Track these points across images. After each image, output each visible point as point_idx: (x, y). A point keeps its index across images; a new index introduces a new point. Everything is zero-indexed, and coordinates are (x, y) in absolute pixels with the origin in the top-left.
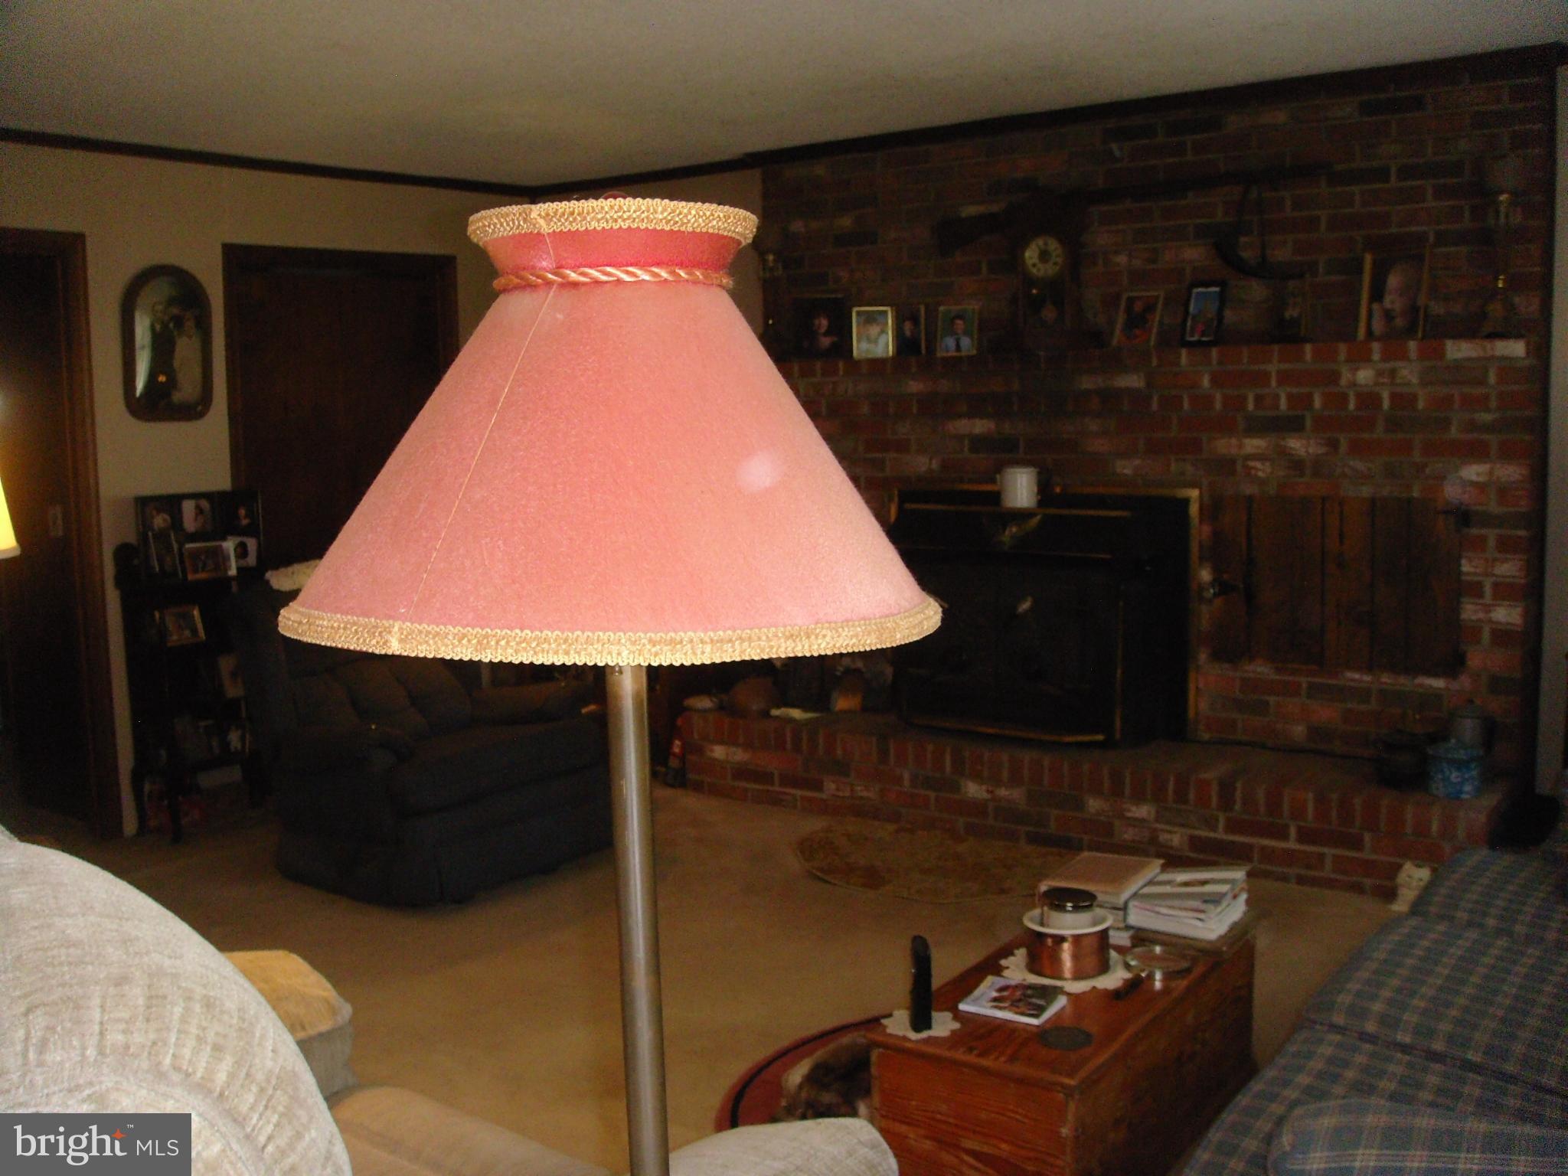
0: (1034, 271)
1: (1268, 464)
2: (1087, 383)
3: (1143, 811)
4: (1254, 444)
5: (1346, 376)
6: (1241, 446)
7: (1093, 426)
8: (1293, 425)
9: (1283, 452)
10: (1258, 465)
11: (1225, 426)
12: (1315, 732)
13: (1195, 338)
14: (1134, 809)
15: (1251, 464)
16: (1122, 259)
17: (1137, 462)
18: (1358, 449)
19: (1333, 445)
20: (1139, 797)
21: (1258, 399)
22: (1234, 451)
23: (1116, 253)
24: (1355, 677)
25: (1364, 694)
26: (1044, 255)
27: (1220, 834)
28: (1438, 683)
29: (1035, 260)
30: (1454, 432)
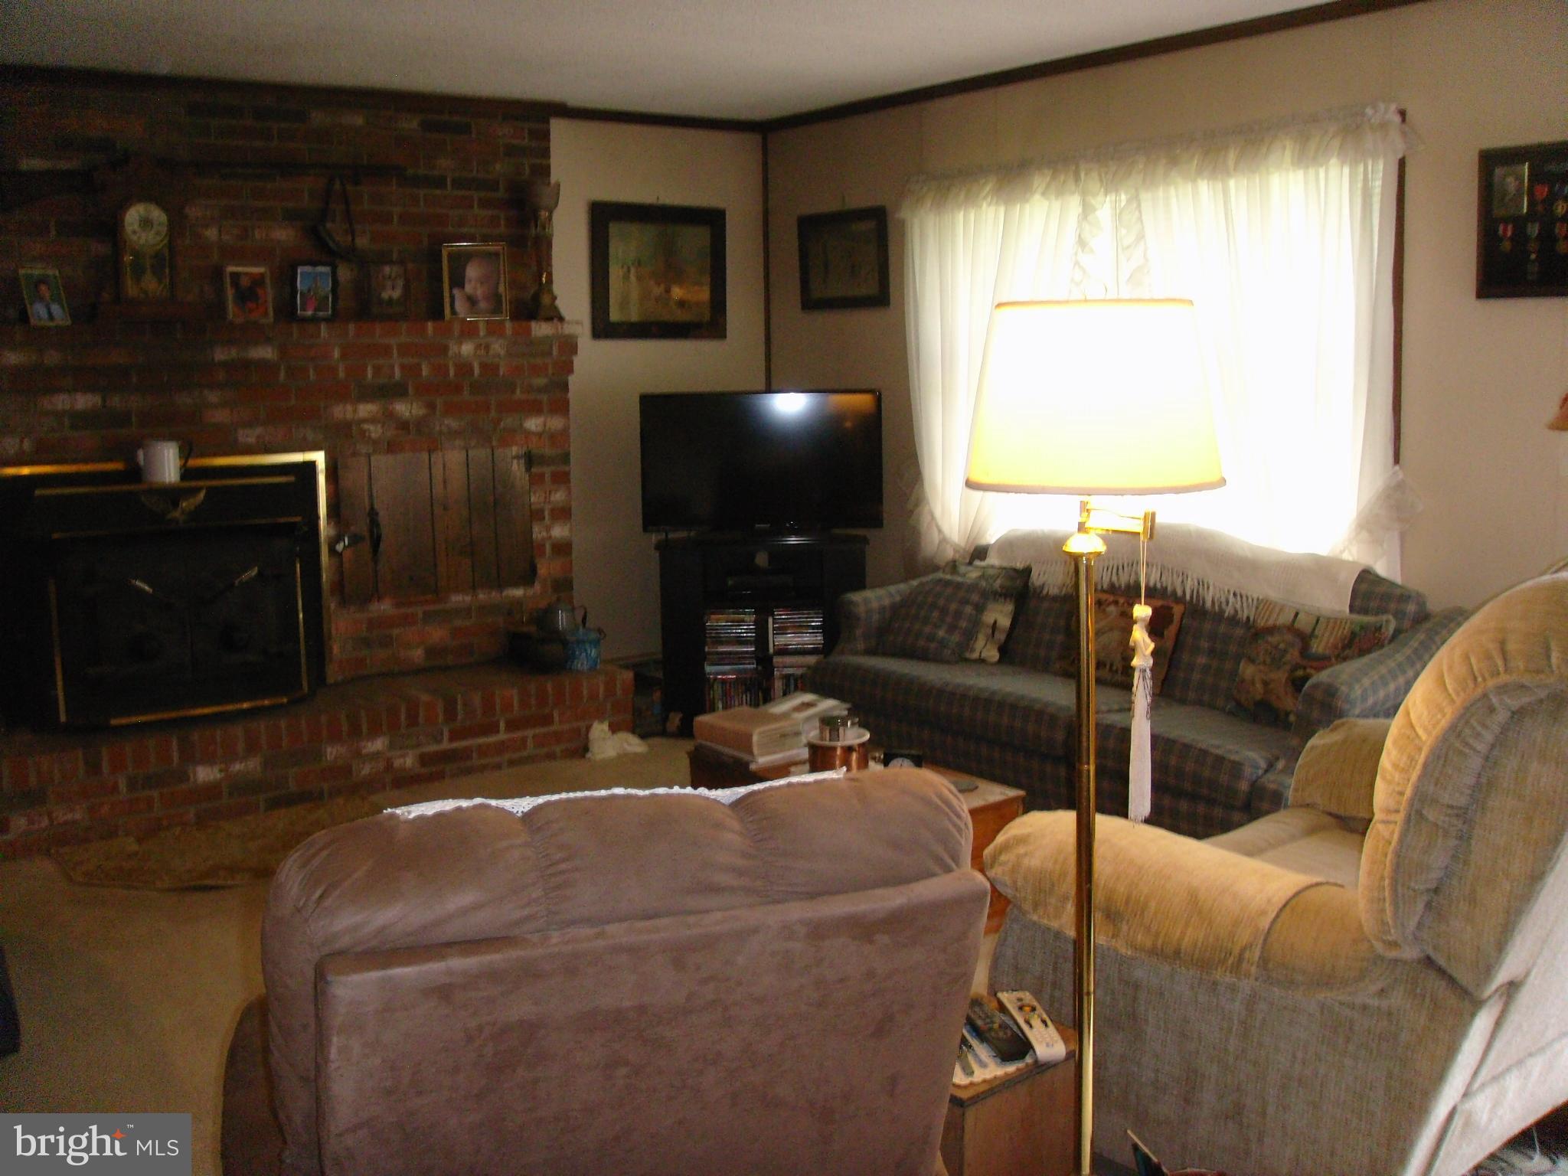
0: (135, 238)
1: (379, 426)
2: (220, 355)
3: (378, 745)
4: (366, 409)
5: (453, 348)
6: (355, 411)
7: (213, 397)
8: (398, 391)
9: (389, 415)
10: (372, 428)
11: (342, 394)
12: (431, 652)
13: (309, 313)
14: (369, 744)
15: (366, 426)
16: (211, 234)
17: (259, 430)
18: (451, 409)
19: (431, 406)
20: (375, 731)
21: (377, 370)
22: (349, 416)
23: (207, 226)
24: (457, 599)
25: (467, 611)
26: (146, 223)
27: (446, 745)
28: (518, 592)
29: (136, 227)
30: (518, 394)
